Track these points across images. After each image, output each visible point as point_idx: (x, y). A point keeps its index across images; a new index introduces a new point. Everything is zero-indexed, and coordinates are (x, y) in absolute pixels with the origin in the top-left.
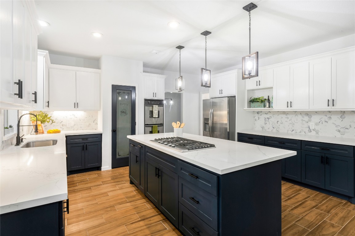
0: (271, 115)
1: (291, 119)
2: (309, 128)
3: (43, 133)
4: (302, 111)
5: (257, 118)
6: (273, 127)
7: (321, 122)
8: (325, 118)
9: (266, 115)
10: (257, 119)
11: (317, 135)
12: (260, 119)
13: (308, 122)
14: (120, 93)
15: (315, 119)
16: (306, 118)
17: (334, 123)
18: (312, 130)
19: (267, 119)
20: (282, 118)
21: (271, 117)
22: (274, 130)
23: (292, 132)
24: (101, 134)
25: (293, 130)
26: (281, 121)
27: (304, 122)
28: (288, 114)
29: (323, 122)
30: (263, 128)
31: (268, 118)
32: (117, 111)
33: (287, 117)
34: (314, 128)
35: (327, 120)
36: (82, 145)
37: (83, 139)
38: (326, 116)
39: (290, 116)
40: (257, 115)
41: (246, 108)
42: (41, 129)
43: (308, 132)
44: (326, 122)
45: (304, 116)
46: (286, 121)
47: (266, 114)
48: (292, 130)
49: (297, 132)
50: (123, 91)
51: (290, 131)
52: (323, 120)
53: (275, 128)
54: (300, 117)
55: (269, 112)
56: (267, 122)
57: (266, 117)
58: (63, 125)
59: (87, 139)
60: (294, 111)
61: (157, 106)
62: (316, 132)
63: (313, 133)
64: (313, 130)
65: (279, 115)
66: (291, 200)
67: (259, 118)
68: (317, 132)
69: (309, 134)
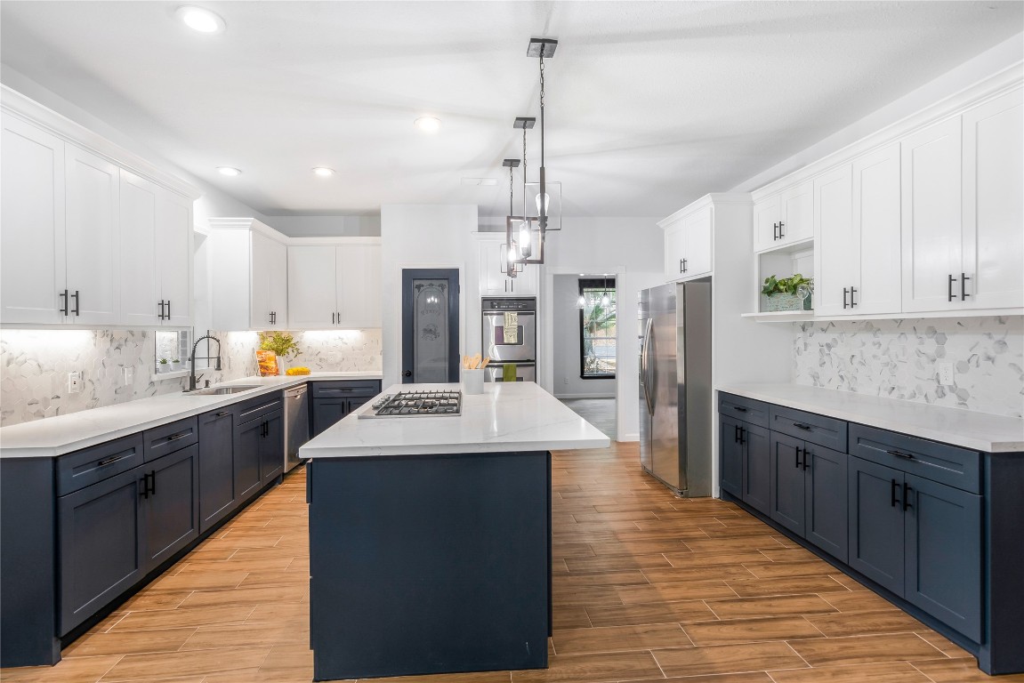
0: (835, 336)
1: (888, 349)
2: (939, 382)
3: (277, 373)
4: (918, 320)
5: (800, 344)
6: (841, 377)
7: (974, 360)
8: (986, 345)
9: (823, 334)
10: (802, 347)
11: (962, 408)
12: (809, 348)
13: (934, 360)
14: (423, 286)
15: (957, 347)
16: (930, 345)
17: (1014, 365)
18: (947, 390)
19: (825, 348)
20: (864, 344)
21: (835, 340)
22: (844, 387)
23: (890, 393)
24: (380, 381)
25: (893, 388)
26: (862, 355)
27: (923, 359)
28: (879, 330)
29: (981, 361)
30: (815, 377)
31: (829, 346)
32: (415, 329)
33: (876, 340)
34: (952, 384)
35: (992, 354)
36: (341, 401)
37: (343, 389)
38: (989, 335)
39: (884, 338)
40: (800, 334)
41: (756, 313)
42: (274, 366)
43: (936, 395)
44: (989, 358)
45: (924, 336)
46: (874, 356)
47: (823, 330)
48: (889, 387)
49: (903, 396)
50: (430, 282)
51: (885, 390)
52: (980, 352)
53: (846, 381)
54: (911, 341)
55: (829, 326)
56: (826, 359)
57: (824, 343)
58: (321, 359)
59: (350, 389)
60: (895, 321)
61: (515, 314)
62: (959, 397)
63: (951, 401)
64: (951, 389)
65: (855, 334)
66: (753, 604)
67: (806, 344)
68: (963, 400)
69: (939, 403)
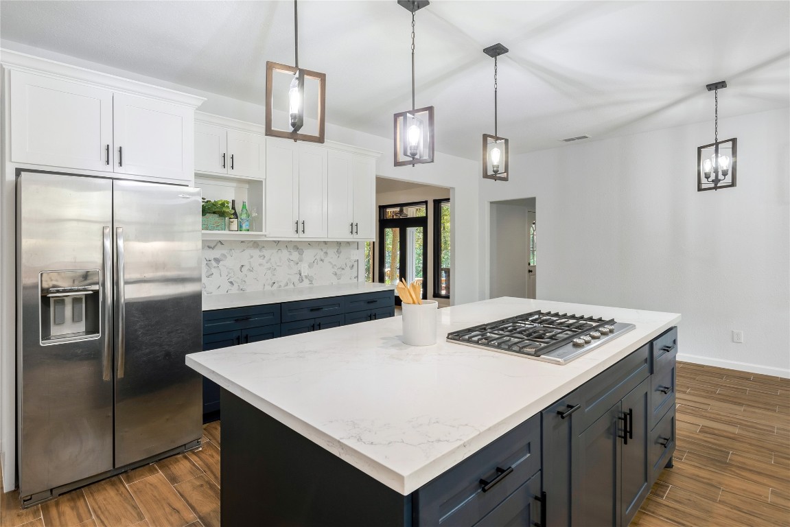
0: (225, 252)
1: (270, 259)
2: (300, 274)
4: (289, 242)
6: (231, 283)
7: (316, 261)
8: (320, 254)
9: (211, 250)
11: (311, 286)
13: (298, 263)
15: (309, 254)
16: (295, 256)
17: (330, 262)
18: (304, 278)
19: (213, 262)
20: (252, 257)
21: (224, 256)
22: (234, 290)
23: (272, 286)
25: (274, 283)
26: (250, 265)
27: (292, 263)
28: (264, 247)
29: (319, 262)
31: (217, 260)
33: (261, 254)
34: (307, 274)
35: (323, 258)
38: (321, 249)
39: (267, 253)
43: (299, 282)
44: (321, 260)
45: (292, 251)
46: (260, 265)
47: (209, 247)
48: (271, 283)
49: (280, 286)
51: (269, 285)
52: (318, 257)
53: (236, 285)
54: (285, 254)
55: (219, 244)
56: (213, 270)
57: (212, 258)
60: (274, 242)
62: (310, 280)
63: (306, 283)
64: (306, 277)
65: (244, 250)
69: (300, 286)
